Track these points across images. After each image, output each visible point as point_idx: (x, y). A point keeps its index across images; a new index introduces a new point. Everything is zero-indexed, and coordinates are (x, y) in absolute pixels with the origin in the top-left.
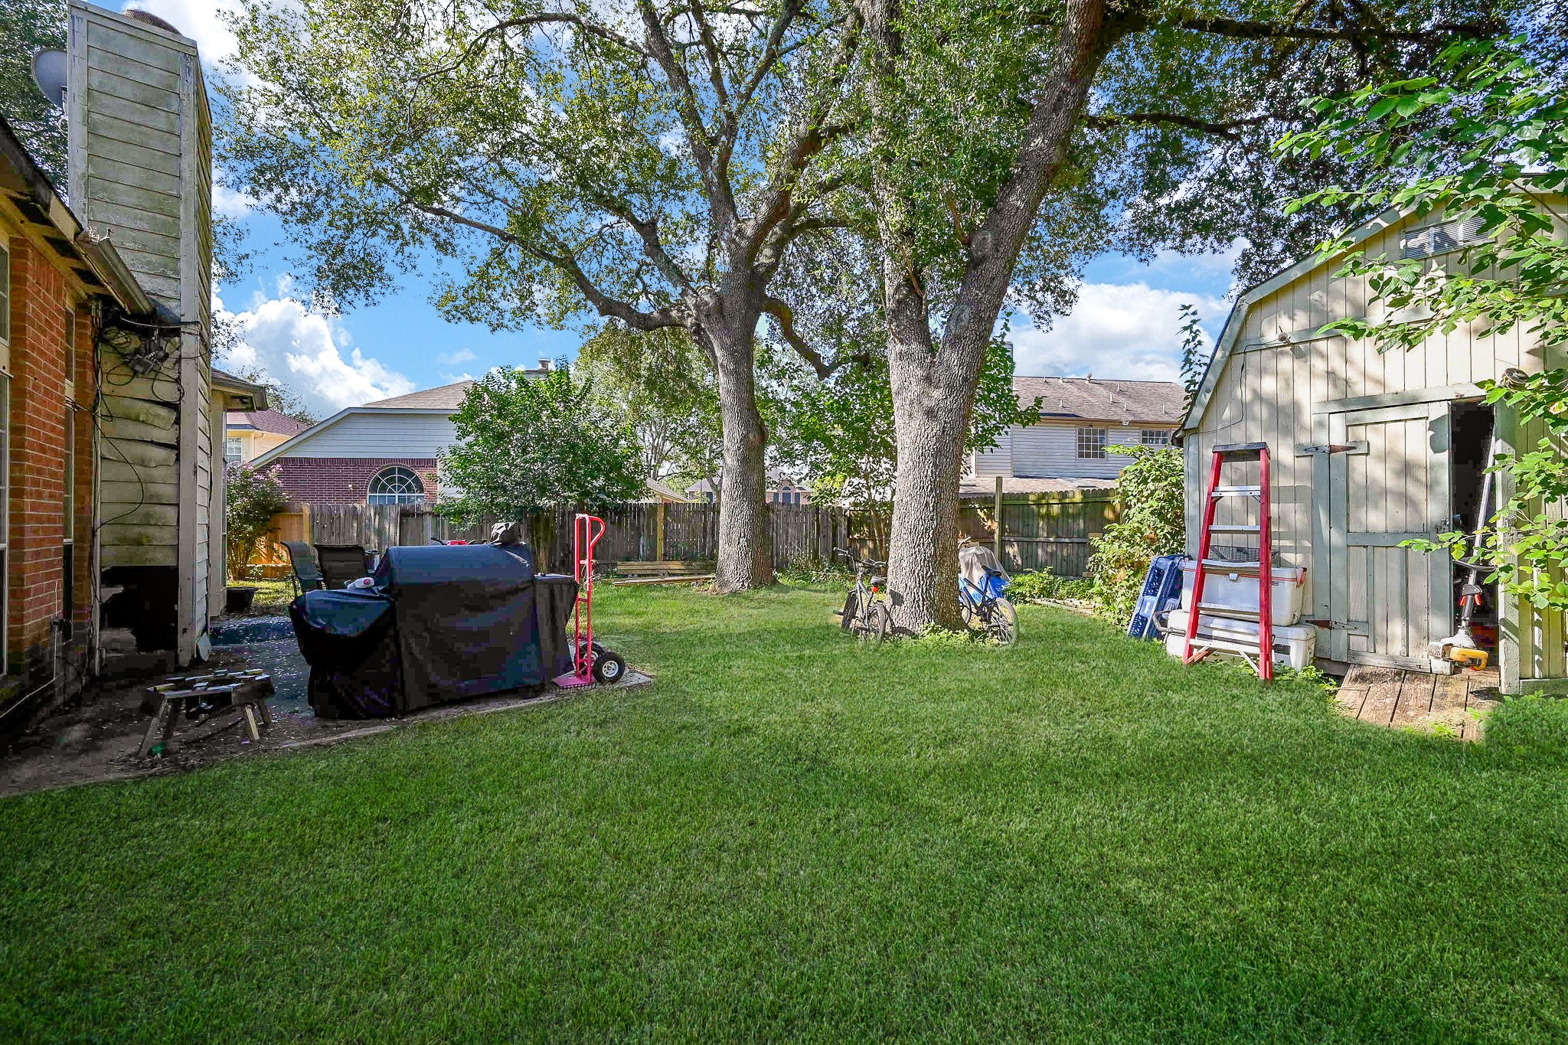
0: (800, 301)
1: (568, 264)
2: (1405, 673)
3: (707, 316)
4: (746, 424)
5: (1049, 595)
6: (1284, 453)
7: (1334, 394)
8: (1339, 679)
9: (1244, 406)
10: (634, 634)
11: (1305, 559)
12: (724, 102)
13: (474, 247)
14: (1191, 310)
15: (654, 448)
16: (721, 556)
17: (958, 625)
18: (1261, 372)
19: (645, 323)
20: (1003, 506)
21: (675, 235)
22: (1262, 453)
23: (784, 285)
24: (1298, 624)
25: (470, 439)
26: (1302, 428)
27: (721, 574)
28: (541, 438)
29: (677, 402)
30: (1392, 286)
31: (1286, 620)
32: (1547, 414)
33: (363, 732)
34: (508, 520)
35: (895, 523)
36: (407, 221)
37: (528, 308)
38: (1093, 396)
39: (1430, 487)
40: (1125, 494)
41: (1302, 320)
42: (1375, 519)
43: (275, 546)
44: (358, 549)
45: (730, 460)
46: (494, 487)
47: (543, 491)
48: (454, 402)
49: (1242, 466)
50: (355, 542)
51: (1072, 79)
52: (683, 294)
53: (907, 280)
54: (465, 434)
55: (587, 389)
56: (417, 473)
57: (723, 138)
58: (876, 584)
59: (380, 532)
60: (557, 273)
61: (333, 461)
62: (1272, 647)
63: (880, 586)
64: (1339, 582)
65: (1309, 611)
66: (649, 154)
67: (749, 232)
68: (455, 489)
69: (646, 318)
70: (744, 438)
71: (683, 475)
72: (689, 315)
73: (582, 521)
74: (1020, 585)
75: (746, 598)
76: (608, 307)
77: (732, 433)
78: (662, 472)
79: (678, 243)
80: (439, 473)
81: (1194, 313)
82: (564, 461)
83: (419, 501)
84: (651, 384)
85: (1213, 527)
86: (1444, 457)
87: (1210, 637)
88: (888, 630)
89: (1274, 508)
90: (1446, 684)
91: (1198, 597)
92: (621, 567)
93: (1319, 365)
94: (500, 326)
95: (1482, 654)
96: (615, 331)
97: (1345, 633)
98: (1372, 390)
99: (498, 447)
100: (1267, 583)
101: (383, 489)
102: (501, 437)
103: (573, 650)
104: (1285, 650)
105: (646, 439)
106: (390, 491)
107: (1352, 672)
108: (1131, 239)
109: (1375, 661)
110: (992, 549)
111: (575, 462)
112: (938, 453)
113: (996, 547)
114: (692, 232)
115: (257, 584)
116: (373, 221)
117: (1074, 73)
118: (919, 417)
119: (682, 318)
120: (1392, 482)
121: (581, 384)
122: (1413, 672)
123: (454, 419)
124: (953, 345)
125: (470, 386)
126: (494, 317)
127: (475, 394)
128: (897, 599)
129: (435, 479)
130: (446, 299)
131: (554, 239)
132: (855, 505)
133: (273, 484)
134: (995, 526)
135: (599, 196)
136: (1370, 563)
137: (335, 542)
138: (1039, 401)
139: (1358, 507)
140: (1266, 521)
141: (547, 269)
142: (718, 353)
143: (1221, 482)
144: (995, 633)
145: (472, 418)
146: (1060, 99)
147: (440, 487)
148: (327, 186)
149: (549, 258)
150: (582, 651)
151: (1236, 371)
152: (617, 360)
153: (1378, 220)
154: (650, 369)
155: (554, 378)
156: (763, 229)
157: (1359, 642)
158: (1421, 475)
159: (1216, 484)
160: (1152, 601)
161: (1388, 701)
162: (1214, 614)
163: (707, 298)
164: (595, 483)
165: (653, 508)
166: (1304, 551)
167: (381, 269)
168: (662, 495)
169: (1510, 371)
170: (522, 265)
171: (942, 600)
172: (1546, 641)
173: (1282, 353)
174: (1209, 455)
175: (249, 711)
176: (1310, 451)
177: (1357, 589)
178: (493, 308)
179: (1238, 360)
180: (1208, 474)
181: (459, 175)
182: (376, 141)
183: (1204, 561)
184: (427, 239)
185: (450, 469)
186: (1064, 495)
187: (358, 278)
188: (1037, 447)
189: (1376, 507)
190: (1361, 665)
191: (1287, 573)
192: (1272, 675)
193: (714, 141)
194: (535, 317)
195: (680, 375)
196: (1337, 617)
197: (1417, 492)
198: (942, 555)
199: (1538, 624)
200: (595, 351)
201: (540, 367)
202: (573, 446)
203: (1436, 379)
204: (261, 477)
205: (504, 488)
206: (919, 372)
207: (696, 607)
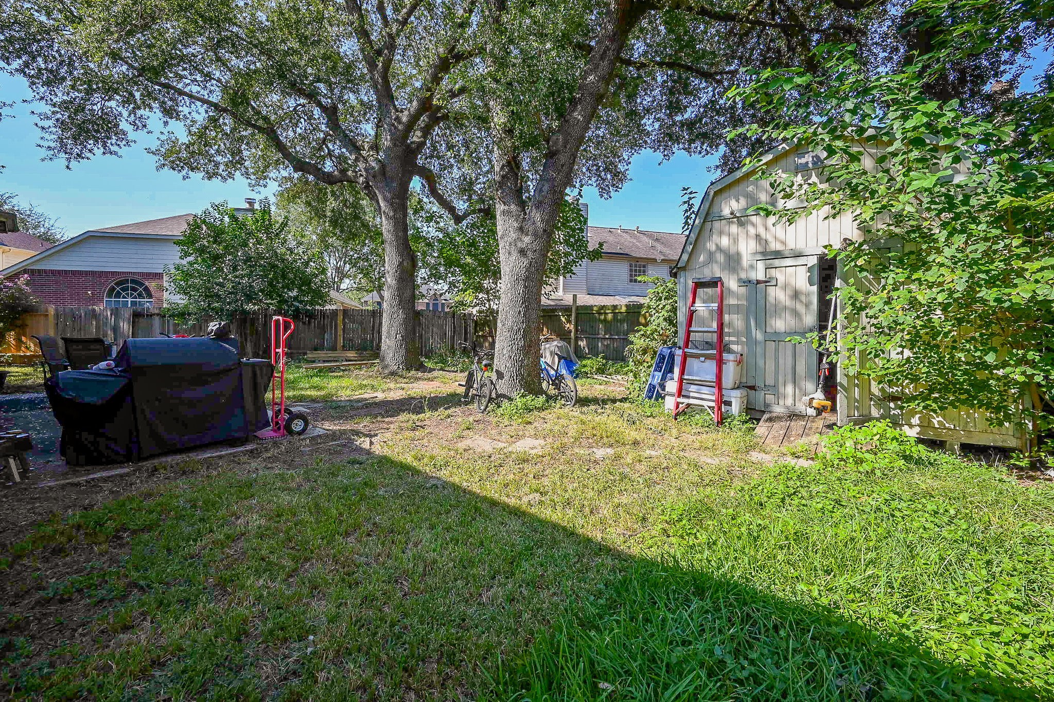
0: (443, 168)
1: (270, 133)
2: (793, 416)
3: (374, 177)
4: (401, 254)
5: (603, 373)
6: (732, 284)
7: (760, 249)
8: (758, 420)
9: (711, 255)
10: (318, 402)
11: (743, 348)
12: (386, 26)
13: (194, 114)
14: (689, 191)
15: (337, 269)
16: (383, 347)
17: (539, 392)
18: (721, 233)
19: (329, 179)
20: (577, 314)
21: (352, 115)
22: (719, 284)
23: (431, 157)
24: (738, 388)
25: (191, 259)
26: (742, 269)
27: (383, 360)
28: (249, 259)
29: (353, 236)
30: (781, 188)
31: (730, 385)
32: (856, 265)
33: (105, 474)
34: (222, 320)
35: (499, 325)
36: (138, 90)
37: (238, 162)
38: (640, 242)
39: (807, 306)
40: (649, 307)
41: (743, 202)
42: (779, 324)
43: (23, 339)
44: (99, 341)
45: (390, 280)
46: (210, 295)
47: (249, 298)
48: (178, 230)
49: (709, 290)
50: (94, 336)
51: (612, 39)
52: (357, 160)
53: (509, 162)
54: (187, 254)
55: (284, 225)
56: (147, 283)
57: (386, 51)
58: (486, 366)
59: (115, 329)
60: (261, 138)
61: (74, 273)
62: (722, 402)
63: (489, 366)
64: (760, 363)
65: (744, 380)
66: (331, 57)
67: (404, 119)
68: (179, 296)
69: (329, 175)
70: (400, 264)
71: (359, 289)
72: (361, 175)
73: (277, 321)
74: (585, 366)
75: (401, 376)
76: (300, 166)
77: (391, 261)
78: (343, 286)
79: (354, 121)
80: (165, 284)
81: (691, 193)
82: (266, 276)
83: (147, 304)
84: (334, 223)
85: (691, 329)
86: (815, 288)
87: (688, 397)
88: (494, 396)
89: (726, 317)
90: (813, 422)
91: (682, 372)
92: (310, 355)
93: (752, 230)
94: (216, 174)
95: (829, 403)
96: (307, 182)
97: (763, 393)
98: (779, 247)
99: (214, 265)
100: (720, 363)
101: (118, 295)
102: (216, 258)
103: (270, 413)
104: (729, 404)
105: (331, 262)
106: (124, 297)
107: (766, 416)
108: (659, 141)
109: (778, 410)
110: (569, 343)
111: (275, 278)
112: (527, 279)
113: (572, 341)
114: (365, 114)
115: (7, 369)
116: (110, 90)
117: (614, 35)
118: (515, 255)
119: (356, 177)
120: (789, 303)
121: (280, 219)
122: (797, 415)
123: (178, 243)
124: (537, 208)
125: (191, 219)
126: (210, 167)
127: (196, 224)
128: (500, 375)
129: (161, 288)
130: (170, 151)
131: (259, 113)
132: (480, 312)
133: (21, 290)
134: (572, 327)
135: (293, 85)
136: (777, 350)
137: (76, 335)
138: (601, 245)
139: (770, 317)
140: (721, 326)
141: (253, 134)
142: (382, 204)
143: (697, 300)
144: (563, 397)
145: (193, 243)
146: (605, 52)
147: (166, 295)
148: (69, 58)
149: (254, 126)
150: (277, 413)
151: (706, 233)
152: (308, 204)
153: (784, 145)
154: (333, 211)
155: (258, 215)
156: (414, 119)
157: (770, 398)
158: (803, 298)
159: (694, 302)
160: (659, 375)
161: (781, 432)
162: (692, 382)
163: (374, 164)
164: (290, 294)
165: (335, 313)
166: (742, 343)
167: (117, 125)
168: (342, 303)
169: (845, 240)
170: (233, 130)
171: (529, 375)
172: (861, 394)
173: (732, 222)
174: (690, 284)
175: (11, 461)
176: (746, 283)
177: (770, 366)
178: (210, 161)
179: (708, 225)
180: (690, 296)
181: (182, 58)
182: (113, 29)
183: (686, 350)
184: (155, 105)
185: (174, 281)
186: (615, 307)
187: (97, 131)
188: (603, 275)
189: (780, 318)
190: (771, 412)
191: (731, 357)
192: (722, 419)
193: (379, 53)
194: (243, 170)
195: (356, 217)
196: (760, 384)
197: (801, 308)
198: (530, 346)
199: (857, 385)
200: (289, 196)
201: (247, 206)
202: (274, 266)
203: (812, 242)
204: (11, 285)
205: (218, 296)
206: (516, 225)
207: (364, 382)
